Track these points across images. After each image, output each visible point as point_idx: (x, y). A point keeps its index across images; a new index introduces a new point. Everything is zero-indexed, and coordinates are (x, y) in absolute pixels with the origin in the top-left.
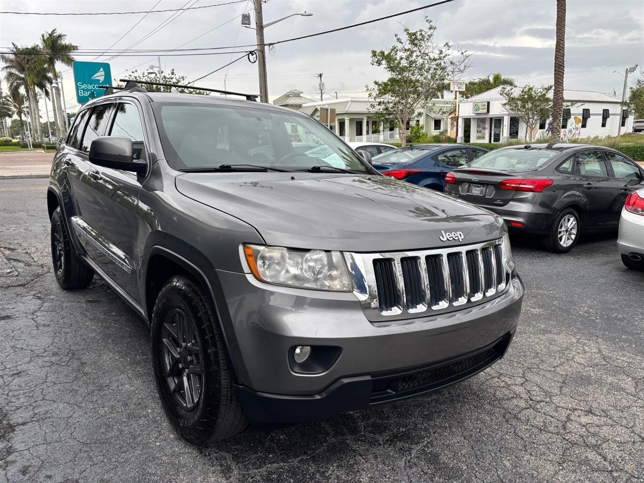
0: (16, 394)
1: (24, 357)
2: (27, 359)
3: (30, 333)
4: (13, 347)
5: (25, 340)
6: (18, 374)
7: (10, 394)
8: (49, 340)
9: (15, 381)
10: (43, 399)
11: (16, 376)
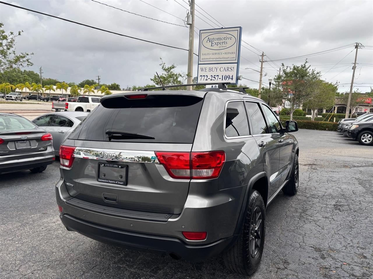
0: (330, 212)
1: (321, 223)
2: (320, 221)
3: (311, 233)
4: (323, 229)
5: (316, 230)
6: (326, 218)
7: (331, 212)
8: (305, 226)
9: (328, 215)
10: (322, 208)
11: (327, 217)
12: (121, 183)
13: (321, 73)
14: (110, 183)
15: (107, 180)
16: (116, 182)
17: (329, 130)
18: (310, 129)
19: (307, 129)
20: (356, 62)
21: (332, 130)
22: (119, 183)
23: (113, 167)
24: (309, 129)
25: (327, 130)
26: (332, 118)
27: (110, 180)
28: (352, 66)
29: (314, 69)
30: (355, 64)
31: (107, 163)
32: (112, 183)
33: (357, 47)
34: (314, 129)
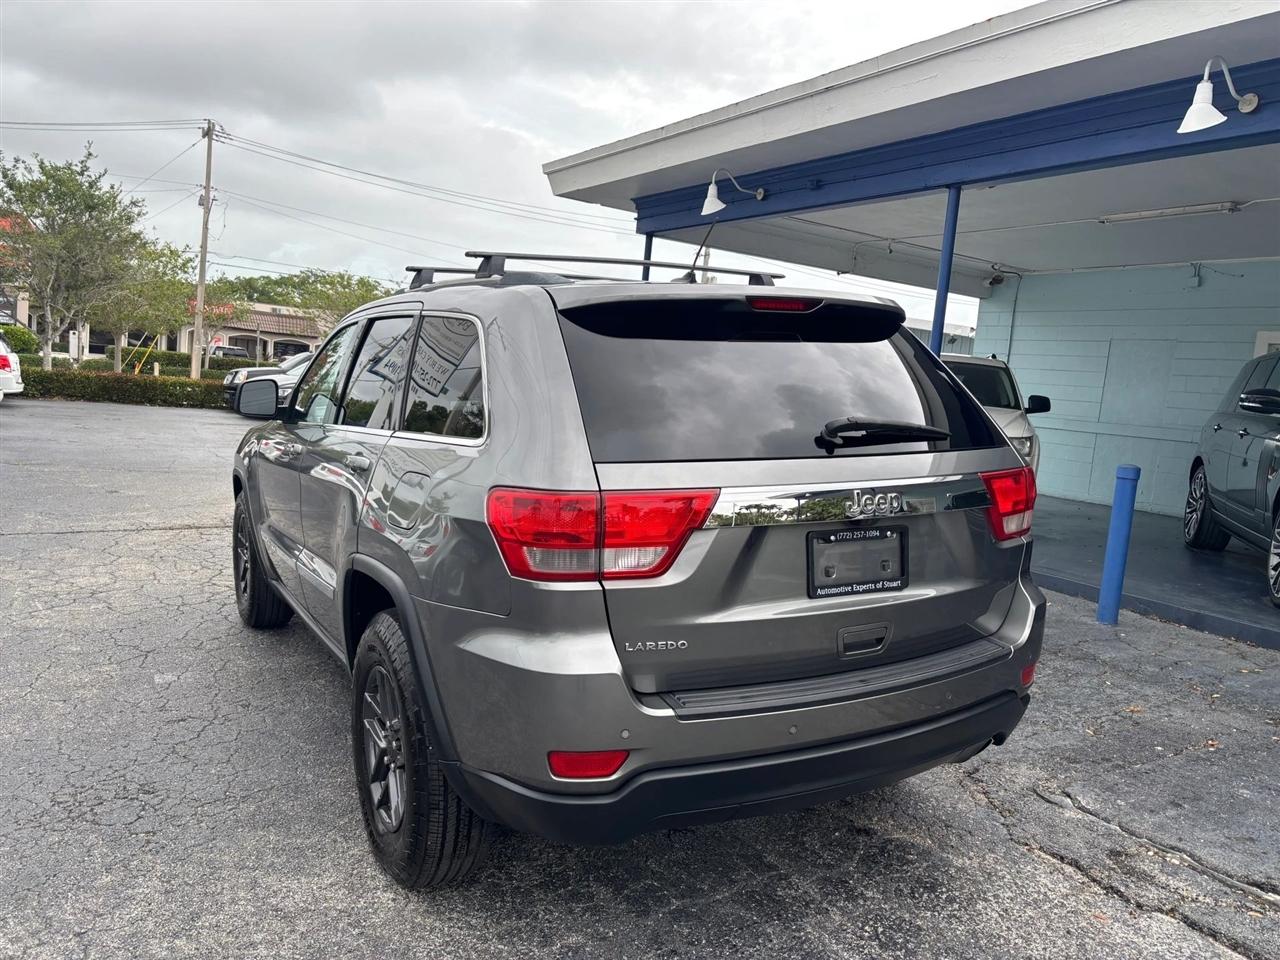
12: (895, 584)
13: (145, 203)
14: (858, 593)
15: (847, 585)
16: (879, 586)
17: (193, 406)
18: (128, 403)
19: (115, 401)
20: (212, 184)
21: (201, 405)
22: (888, 584)
23: (864, 538)
24: (123, 403)
25: (188, 406)
26: (150, 362)
27: (859, 584)
28: (199, 194)
29: (116, 187)
30: (207, 188)
31: (842, 531)
32: (865, 592)
33: (208, 133)
34: (140, 403)
